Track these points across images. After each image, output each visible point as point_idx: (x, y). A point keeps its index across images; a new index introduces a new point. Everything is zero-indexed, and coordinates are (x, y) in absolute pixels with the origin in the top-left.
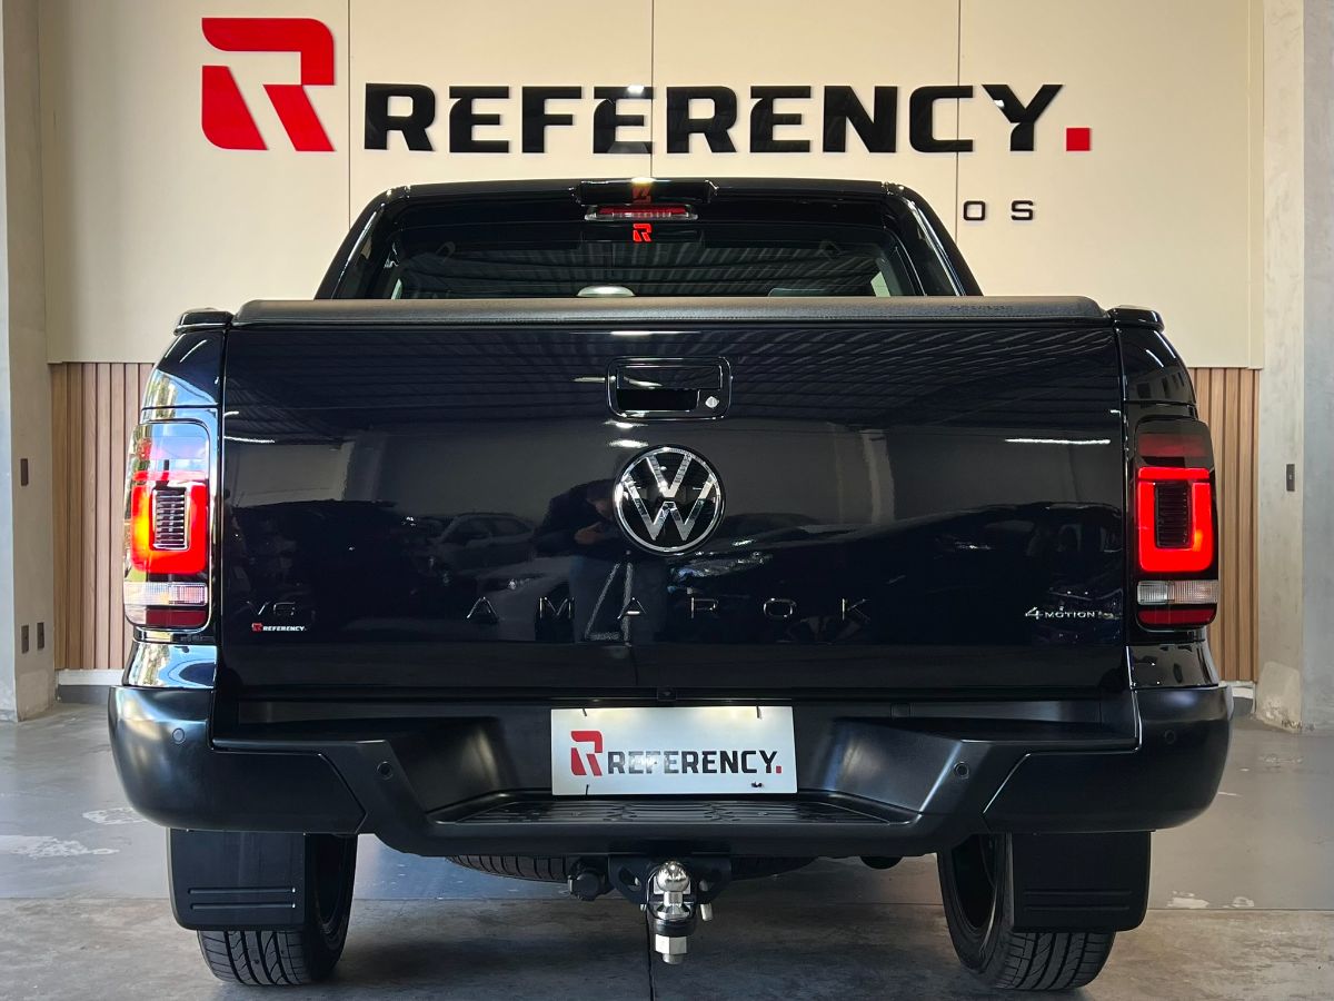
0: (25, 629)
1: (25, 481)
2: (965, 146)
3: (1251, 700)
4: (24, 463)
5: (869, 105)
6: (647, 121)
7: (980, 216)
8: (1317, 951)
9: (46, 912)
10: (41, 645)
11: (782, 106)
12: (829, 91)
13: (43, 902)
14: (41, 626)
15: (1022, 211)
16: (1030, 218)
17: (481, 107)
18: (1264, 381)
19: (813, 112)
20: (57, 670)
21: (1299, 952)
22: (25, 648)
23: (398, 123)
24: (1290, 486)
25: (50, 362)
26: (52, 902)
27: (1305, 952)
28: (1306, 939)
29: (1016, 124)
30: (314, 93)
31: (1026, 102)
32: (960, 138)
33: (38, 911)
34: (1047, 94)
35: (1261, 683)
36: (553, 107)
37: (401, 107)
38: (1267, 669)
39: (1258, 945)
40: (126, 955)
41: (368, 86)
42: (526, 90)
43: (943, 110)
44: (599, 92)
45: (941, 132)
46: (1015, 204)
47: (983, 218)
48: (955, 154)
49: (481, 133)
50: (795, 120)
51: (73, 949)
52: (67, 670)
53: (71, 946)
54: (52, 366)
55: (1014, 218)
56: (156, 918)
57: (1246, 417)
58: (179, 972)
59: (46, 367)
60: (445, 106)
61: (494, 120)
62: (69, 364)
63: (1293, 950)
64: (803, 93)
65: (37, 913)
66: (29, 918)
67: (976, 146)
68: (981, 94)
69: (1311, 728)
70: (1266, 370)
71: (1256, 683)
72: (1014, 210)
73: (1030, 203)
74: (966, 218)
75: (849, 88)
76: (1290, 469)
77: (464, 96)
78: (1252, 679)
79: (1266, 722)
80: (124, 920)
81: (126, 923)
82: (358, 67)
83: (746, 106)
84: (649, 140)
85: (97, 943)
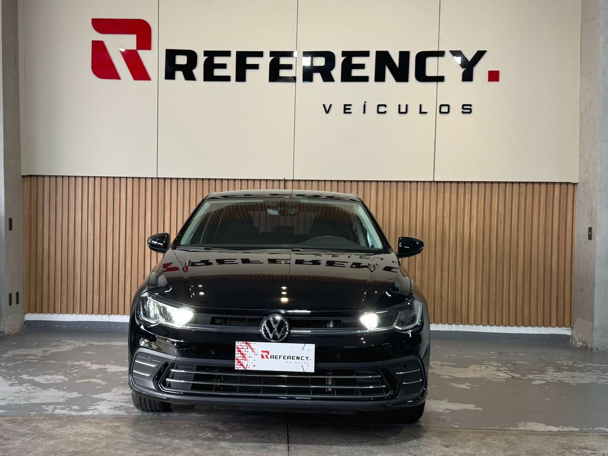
0: (10, 295)
1: (11, 229)
2: (440, 79)
3: (570, 336)
4: (10, 220)
5: (396, 60)
6: (294, 67)
7: (447, 111)
8: (597, 452)
9: (17, 422)
10: (17, 302)
11: (356, 60)
12: (378, 53)
13: (17, 418)
14: (17, 294)
15: (467, 109)
16: (470, 112)
17: (218, 60)
18: (579, 189)
19: (370, 63)
20: (24, 313)
21: (588, 452)
22: (10, 304)
23: (180, 68)
24: (590, 237)
25: (22, 175)
26: (20, 418)
27: (590, 452)
28: (593, 446)
29: (464, 69)
30: (142, 53)
31: (469, 58)
32: (439, 75)
33: (13, 422)
34: (480, 55)
35: (574, 328)
36: (250, 61)
37: (181, 60)
38: (578, 321)
39: (570, 448)
40: (52, 442)
41: (167, 50)
42: (238, 53)
43: (430, 62)
44: (272, 54)
45: (430, 72)
46: (463, 105)
47: (448, 112)
48: (436, 83)
49: (218, 72)
50: (362, 66)
51: (29, 439)
52: (29, 314)
53: (28, 438)
54: (23, 177)
55: (463, 112)
56: (66, 426)
57: (570, 206)
58: (76, 450)
59: (20, 178)
60: (201, 60)
61: (223, 66)
62: (31, 176)
63: (586, 451)
64: (366, 54)
65: (12, 423)
66: (9, 425)
67: (446, 79)
68: (448, 54)
69: (598, 349)
70: (580, 185)
71: (572, 328)
72: (463, 108)
73: (471, 105)
74: (441, 112)
75: (387, 52)
76: (590, 229)
77: (210, 55)
78: (570, 326)
79: (576, 346)
80: (51, 426)
81: (52, 428)
82: (162, 41)
83: (339, 60)
84: (295, 76)
85: (39, 436)
